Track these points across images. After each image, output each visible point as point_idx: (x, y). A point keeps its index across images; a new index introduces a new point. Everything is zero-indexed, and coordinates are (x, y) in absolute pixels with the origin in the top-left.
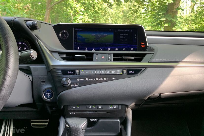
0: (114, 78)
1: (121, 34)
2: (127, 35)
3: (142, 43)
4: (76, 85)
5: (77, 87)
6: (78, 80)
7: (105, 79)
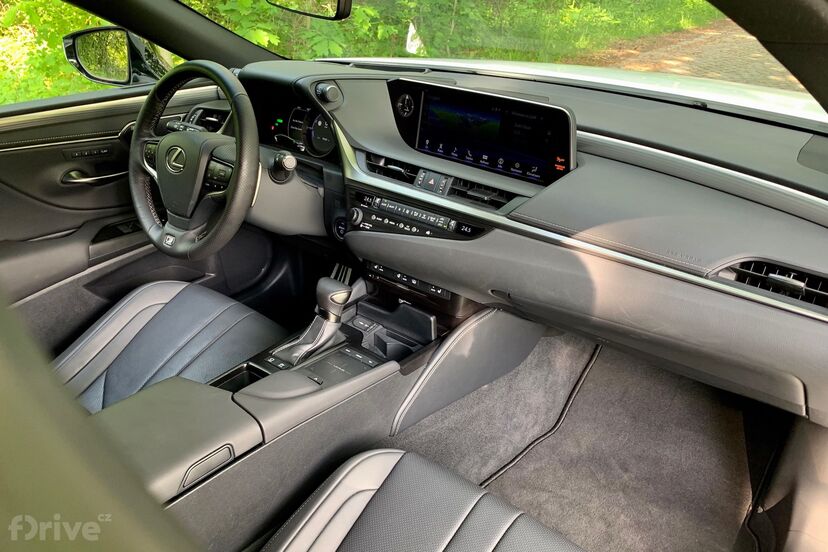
0: (428, 233)
1: (516, 125)
2: (529, 128)
3: (559, 159)
4: (368, 226)
5: (367, 230)
6: (374, 217)
7: (414, 229)
